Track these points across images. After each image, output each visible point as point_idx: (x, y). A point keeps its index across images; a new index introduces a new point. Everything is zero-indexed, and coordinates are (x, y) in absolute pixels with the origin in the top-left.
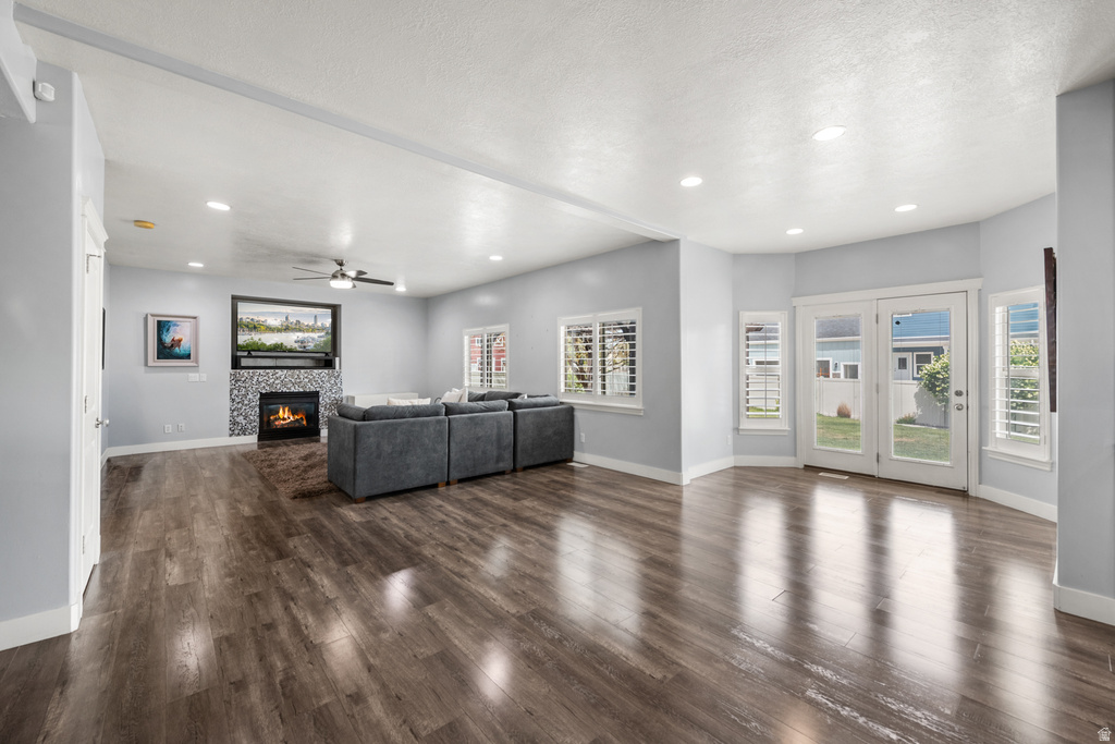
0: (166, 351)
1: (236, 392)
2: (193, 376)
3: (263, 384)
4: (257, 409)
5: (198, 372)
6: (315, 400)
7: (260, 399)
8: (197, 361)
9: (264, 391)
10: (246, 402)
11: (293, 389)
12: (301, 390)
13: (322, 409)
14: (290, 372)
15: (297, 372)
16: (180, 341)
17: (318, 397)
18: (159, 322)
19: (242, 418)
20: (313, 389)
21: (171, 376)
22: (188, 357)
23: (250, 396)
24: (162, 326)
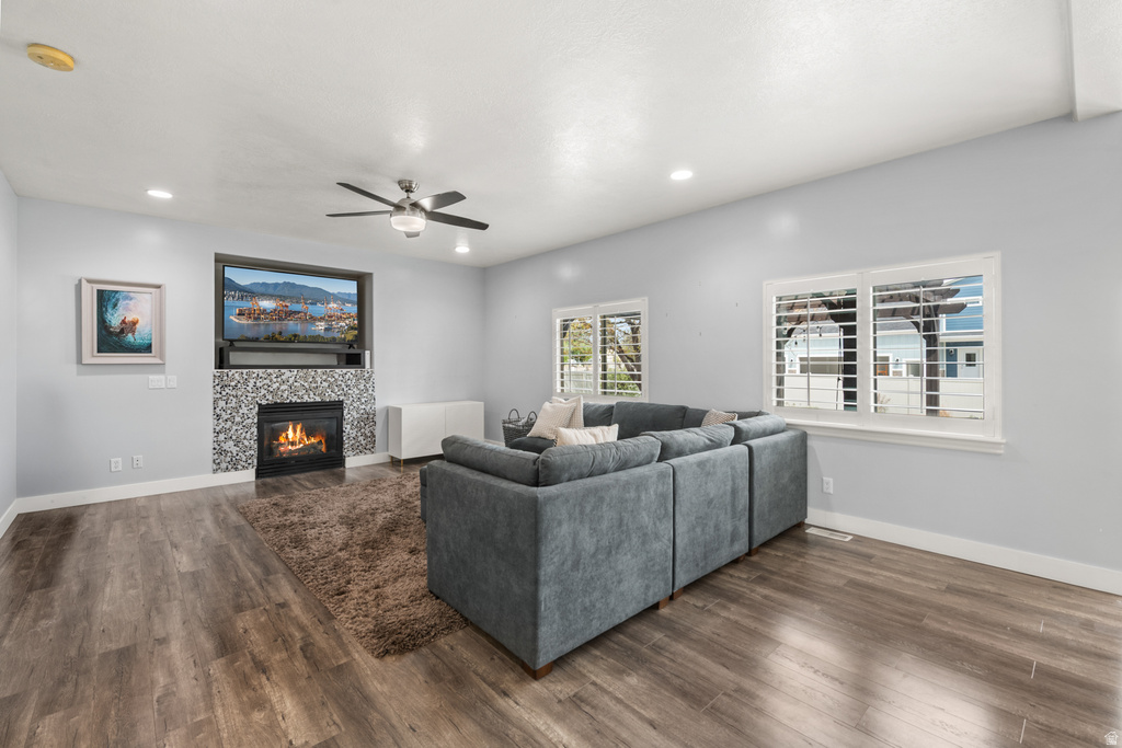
0: (112, 339)
1: (222, 404)
2: (156, 380)
3: (263, 392)
4: (254, 430)
5: (163, 372)
6: (337, 413)
7: (259, 414)
8: (162, 356)
9: (264, 402)
10: (238, 419)
11: (306, 399)
12: (318, 399)
13: (347, 428)
14: (302, 373)
15: (311, 372)
16: (134, 323)
17: (342, 409)
18: (101, 293)
19: (231, 443)
20: (334, 397)
21: (120, 379)
22: (148, 348)
23: (244, 410)
24: (105, 300)
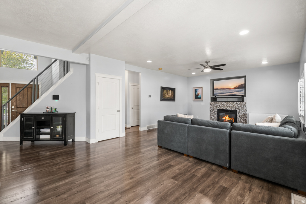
0: (197, 97)
1: (211, 108)
2: (202, 103)
3: (218, 107)
4: (217, 114)
5: (202, 102)
6: (236, 113)
7: (218, 111)
8: (202, 99)
9: (219, 109)
10: (214, 112)
11: (227, 109)
12: (230, 109)
13: (238, 117)
14: (226, 103)
15: (229, 103)
16: (199, 94)
17: (237, 112)
18: (195, 89)
19: (213, 116)
20: (234, 109)
21: (197, 103)
22: (200, 98)
23: (215, 110)
24: (196, 90)
